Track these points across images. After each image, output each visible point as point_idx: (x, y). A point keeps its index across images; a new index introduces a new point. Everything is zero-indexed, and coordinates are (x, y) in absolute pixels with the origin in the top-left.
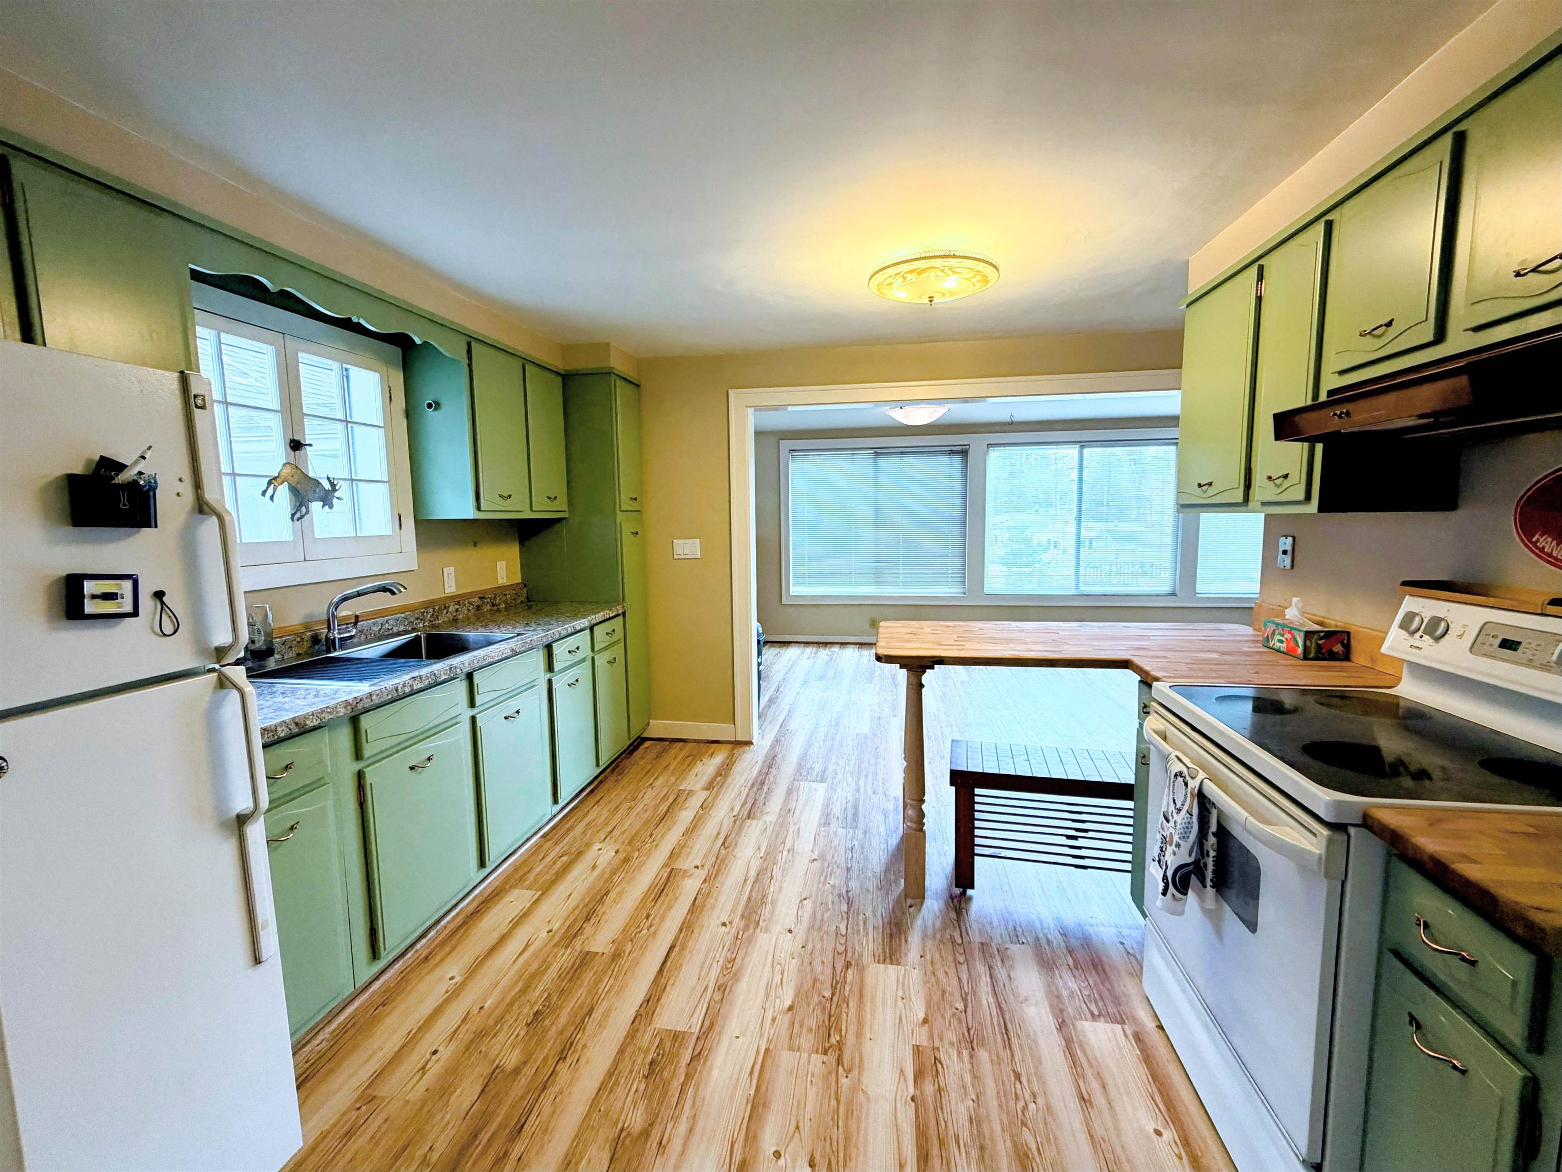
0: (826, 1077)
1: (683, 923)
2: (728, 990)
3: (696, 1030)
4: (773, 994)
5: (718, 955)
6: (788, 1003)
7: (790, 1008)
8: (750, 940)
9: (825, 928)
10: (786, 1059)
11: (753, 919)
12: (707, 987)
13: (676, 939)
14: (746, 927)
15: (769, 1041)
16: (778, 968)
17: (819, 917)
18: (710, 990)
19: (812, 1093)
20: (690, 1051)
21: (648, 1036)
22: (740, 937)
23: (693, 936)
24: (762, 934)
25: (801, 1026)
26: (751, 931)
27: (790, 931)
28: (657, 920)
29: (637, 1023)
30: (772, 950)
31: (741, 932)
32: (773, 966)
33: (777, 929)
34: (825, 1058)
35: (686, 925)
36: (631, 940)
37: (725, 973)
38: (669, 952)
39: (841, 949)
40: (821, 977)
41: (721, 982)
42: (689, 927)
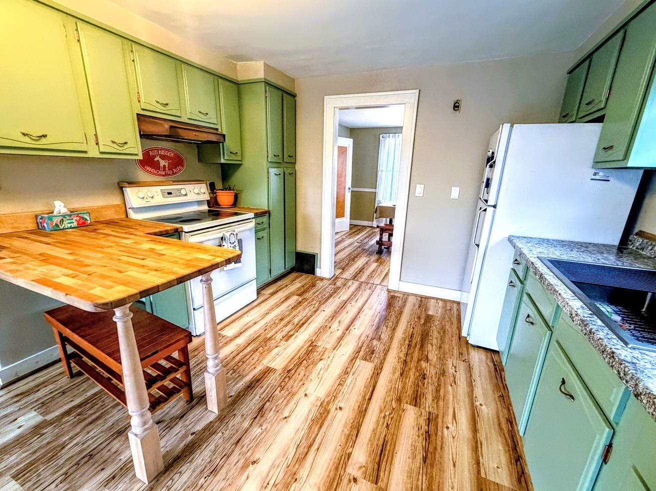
0: (319, 340)
1: (365, 415)
2: (344, 371)
3: (358, 360)
4: (326, 366)
5: (346, 389)
6: (321, 362)
7: (321, 360)
8: (328, 395)
9: (287, 393)
10: (329, 346)
11: (323, 408)
12: (353, 375)
13: (368, 404)
14: (328, 403)
15: (333, 352)
16: (320, 376)
17: (285, 401)
18: (351, 373)
19: (324, 338)
20: (360, 354)
21: (376, 360)
22: (333, 398)
23: (358, 404)
24: (321, 397)
25: (320, 354)
26: (326, 400)
27: (306, 395)
28: (381, 422)
29: (381, 367)
30: (319, 386)
31: (332, 400)
32: (322, 378)
33: (312, 399)
34: (316, 344)
35: (363, 414)
36: (393, 409)
37: (344, 379)
38: (371, 396)
39: (287, 379)
40: (304, 368)
41: (346, 376)
42: (360, 412)
